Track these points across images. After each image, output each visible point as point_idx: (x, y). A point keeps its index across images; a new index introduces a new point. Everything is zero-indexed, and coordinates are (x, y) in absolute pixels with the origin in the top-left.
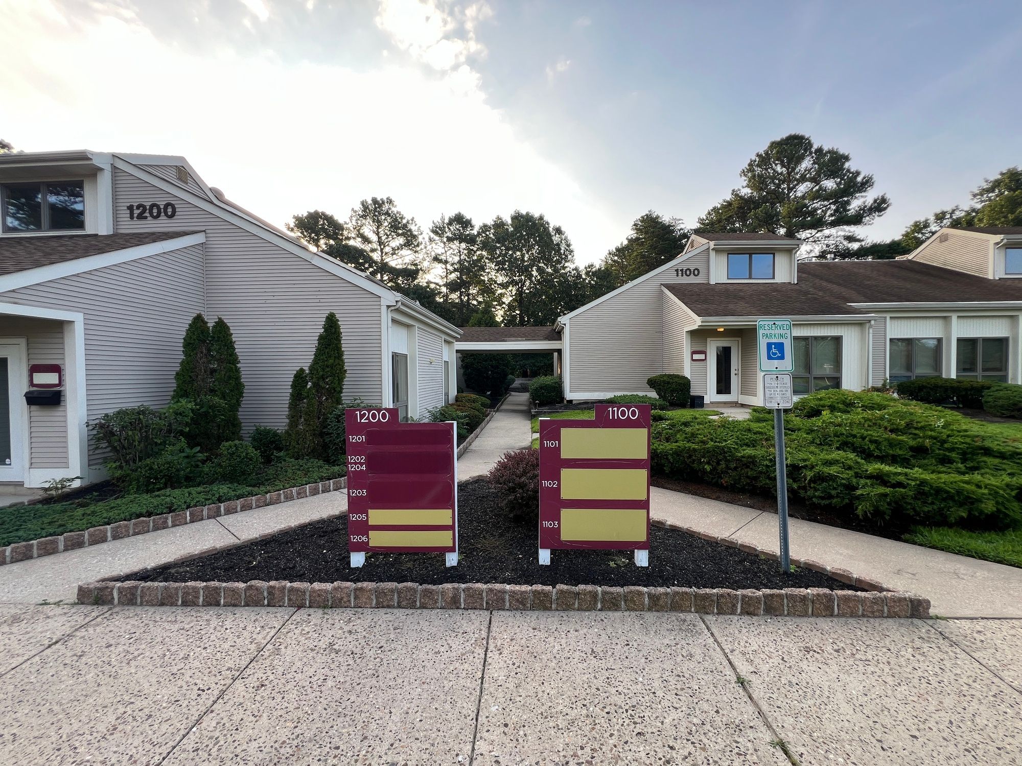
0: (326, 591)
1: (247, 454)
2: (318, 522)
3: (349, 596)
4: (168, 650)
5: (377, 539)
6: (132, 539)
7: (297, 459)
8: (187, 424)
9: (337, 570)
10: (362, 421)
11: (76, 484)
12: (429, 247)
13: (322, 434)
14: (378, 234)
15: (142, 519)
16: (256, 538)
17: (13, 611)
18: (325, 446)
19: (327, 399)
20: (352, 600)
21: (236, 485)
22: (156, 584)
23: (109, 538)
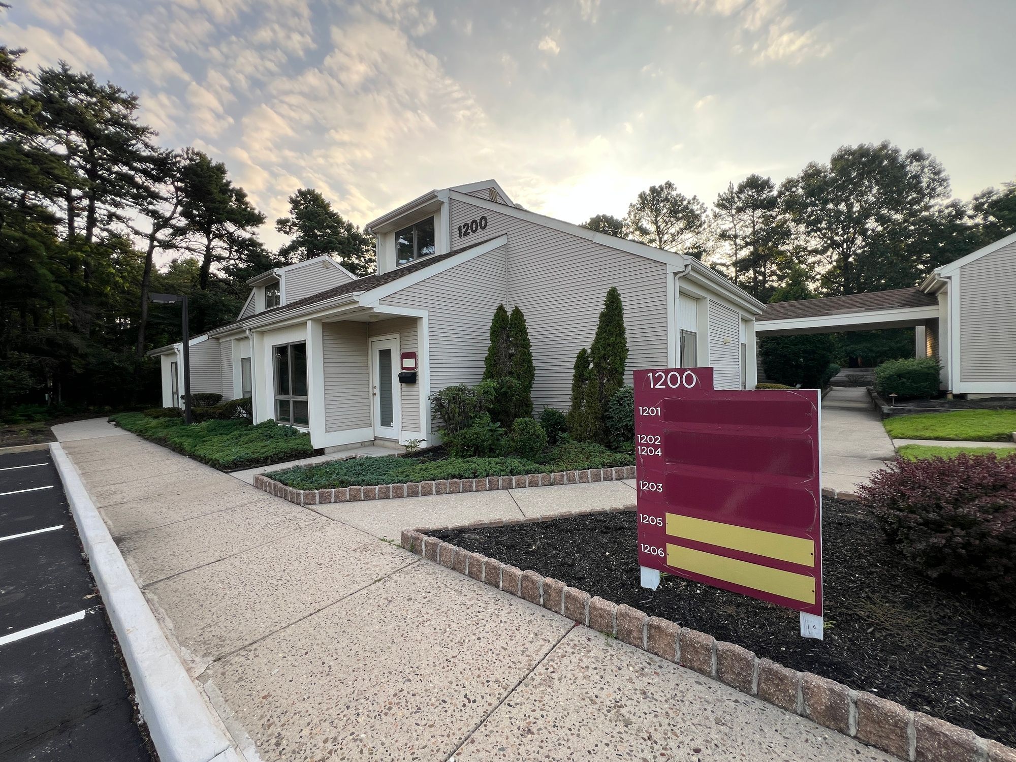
0: (609, 614)
1: (535, 431)
2: (600, 513)
3: (641, 632)
4: (449, 625)
5: (677, 557)
6: (448, 496)
7: (579, 442)
8: (492, 402)
9: (623, 585)
10: (657, 386)
11: (423, 445)
12: (714, 225)
13: (604, 418)
14: (656, 224)
15: (455, 480)
16: (538, 519)
17: (367, 540)
18: (607, 431)
19: (608, 380)
20: (645, 639)
21: (525, 460)
22: (450, 546)
23: (434, 493)
